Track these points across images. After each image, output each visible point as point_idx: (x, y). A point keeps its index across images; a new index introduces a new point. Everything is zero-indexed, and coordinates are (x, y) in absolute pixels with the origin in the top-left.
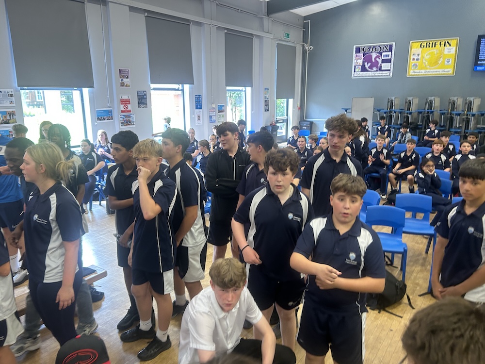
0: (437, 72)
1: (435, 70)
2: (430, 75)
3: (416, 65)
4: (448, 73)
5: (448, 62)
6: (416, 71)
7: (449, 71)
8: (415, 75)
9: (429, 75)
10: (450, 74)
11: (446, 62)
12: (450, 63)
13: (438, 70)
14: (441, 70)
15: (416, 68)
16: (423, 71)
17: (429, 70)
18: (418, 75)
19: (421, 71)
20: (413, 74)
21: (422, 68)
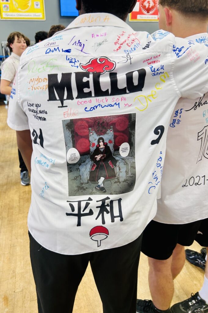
0: (28, 15)
1: (27, 14)
2: (24, 18)
3: (7, 7)
4: (39, 17)
5: (37, 5)
6: (9, 13)
7: (39, 16)
8: (8, 18)
9: (22, 18)
10: (42, 19)
11: (35, 6)
12: (39, 6)
14: (32, 14)
15: (7, 10)
16: (15, 14)
17: (21, 14)
18: (12, 18)
19: (14, 14)
20: (6, 17)
21: (14, 11)
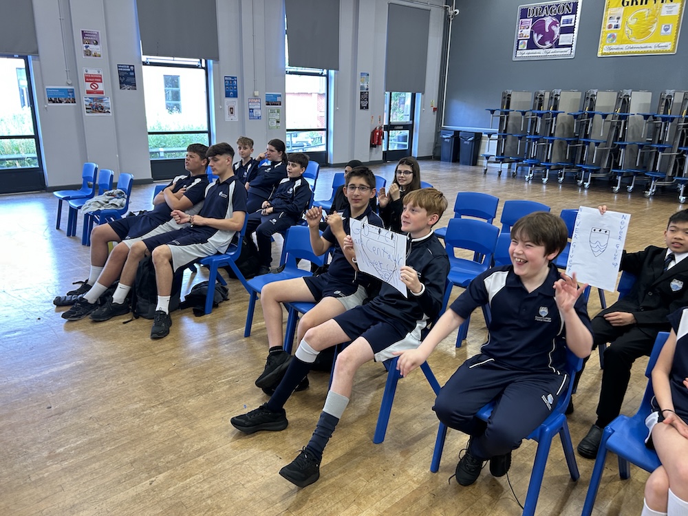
1: (644, 45)
2: (636, 53)
4: (665, 49)
7: (666, 46)
13: (648, 45)
15: (612, 41)
19: (621, 46)
20: (608, 52)
21: (623, 42)
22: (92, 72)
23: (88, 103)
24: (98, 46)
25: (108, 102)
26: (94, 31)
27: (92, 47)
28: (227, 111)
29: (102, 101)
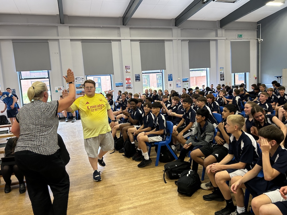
22: (128, 77)
23: (126, 86)
24: (129, 70)
25: (132, 86)
26: (129, 66)
27: (128, 70)
28: (169, 85)
29: (130, 86)
